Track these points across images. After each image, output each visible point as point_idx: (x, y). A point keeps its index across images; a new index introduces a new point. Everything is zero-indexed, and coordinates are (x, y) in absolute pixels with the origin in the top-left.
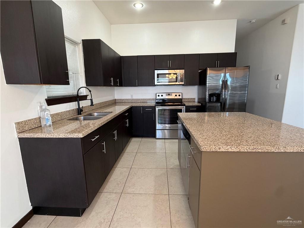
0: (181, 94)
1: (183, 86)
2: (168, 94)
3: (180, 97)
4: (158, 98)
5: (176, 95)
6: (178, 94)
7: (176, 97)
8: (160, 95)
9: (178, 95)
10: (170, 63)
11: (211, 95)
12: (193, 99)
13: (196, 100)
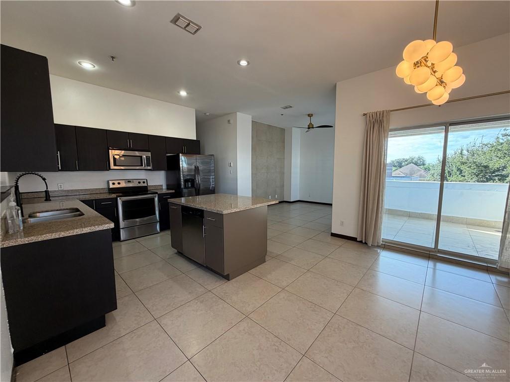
0: (145, 181)
1: (150, 172)
2: (128, 181)
3: (145, 185)
4: (111, 186)
5: (139, 183)
6: (142, 181)
7: (139, 185)
8: (116, 182)
9: (142, 183)
10: (130, 143)
11: (186, 181)
12: (160, 185)
13: (164, 187)
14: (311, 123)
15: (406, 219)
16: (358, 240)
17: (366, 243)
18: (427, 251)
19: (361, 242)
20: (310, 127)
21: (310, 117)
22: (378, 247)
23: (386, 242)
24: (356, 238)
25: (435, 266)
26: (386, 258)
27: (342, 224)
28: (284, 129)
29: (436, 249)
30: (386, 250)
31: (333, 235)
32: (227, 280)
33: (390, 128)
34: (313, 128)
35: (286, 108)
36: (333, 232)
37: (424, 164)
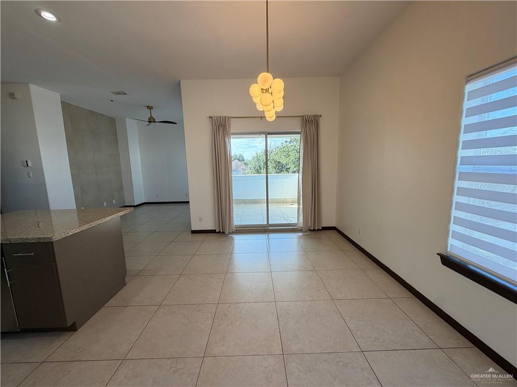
14: (151, 117)
15: (243, 205)
16: (217, 231)
17: (223, 233)
18: (263, 227)
19: (219, 232)
20: (151, 121)
21: (150, 109)
22: (233, 233)
23: (237, 228)
24: (215, 230)
25: (268, 236)
26: (239, 240)
27: (201, 219)
28: (115, 119)
29: (268, 225)
30: (238, 234)
31: (194, 232)
32: (71, 332)
33: (232, 131)
34: (155, 122)
35: (119, 93)
36: (193, 229)
37: (244, 160)
